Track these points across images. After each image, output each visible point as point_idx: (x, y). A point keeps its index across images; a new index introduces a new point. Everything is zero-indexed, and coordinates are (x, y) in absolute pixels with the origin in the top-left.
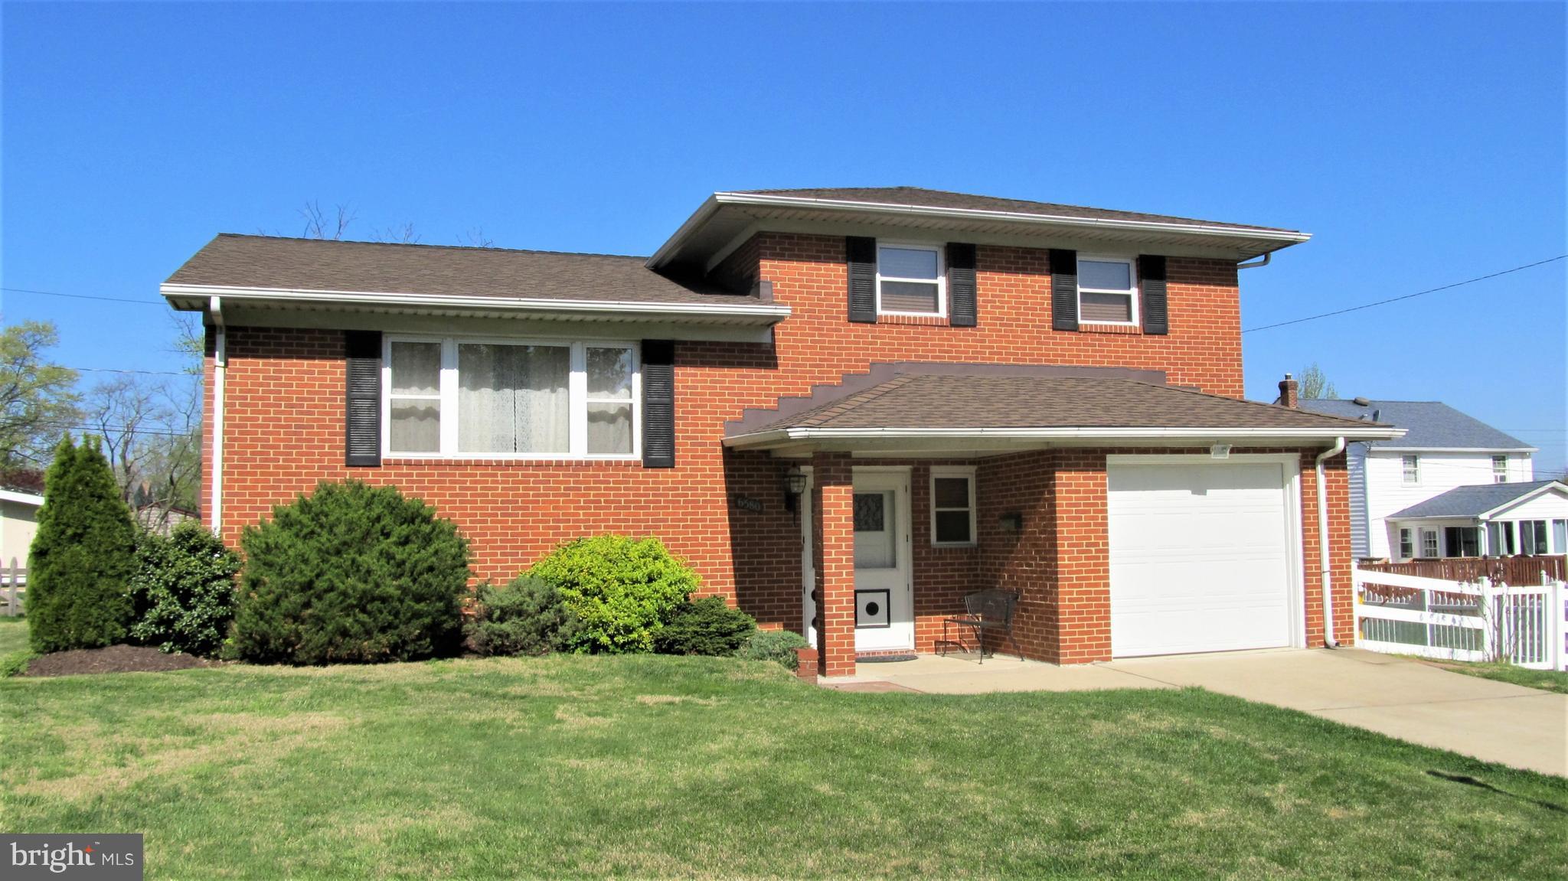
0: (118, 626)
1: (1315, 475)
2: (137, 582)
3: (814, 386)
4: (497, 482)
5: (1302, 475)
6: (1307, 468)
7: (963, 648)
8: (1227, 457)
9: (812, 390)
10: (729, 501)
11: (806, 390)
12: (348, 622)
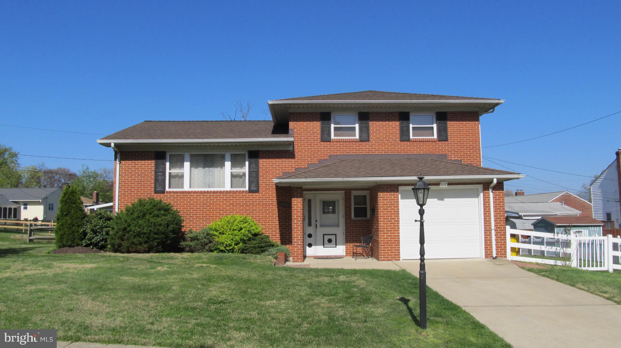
0: (79, 241)
1: (489, 193)
2: (84, 228)
3: (308, 164)
4: (201, 198)
5: (484, 193)
6: (486, 190)
7: (364, 255)
8: (446, 187)
9: (307, 165)
10: (277, 204)
11: (305, 165)
12: (135, 240)
